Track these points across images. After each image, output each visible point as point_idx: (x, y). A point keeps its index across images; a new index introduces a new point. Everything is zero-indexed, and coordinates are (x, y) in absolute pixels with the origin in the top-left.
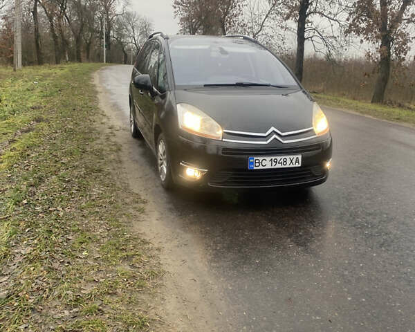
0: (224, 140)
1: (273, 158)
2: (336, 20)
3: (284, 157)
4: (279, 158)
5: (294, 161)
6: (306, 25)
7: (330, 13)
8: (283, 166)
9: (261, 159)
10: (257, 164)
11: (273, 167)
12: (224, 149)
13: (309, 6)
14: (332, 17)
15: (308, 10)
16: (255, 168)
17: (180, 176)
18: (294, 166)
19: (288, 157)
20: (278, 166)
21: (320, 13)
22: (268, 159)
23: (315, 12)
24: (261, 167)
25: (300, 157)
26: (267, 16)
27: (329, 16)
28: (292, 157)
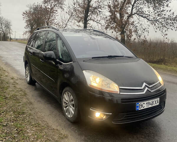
0: (121, 93)
1: (148, 102)
2: (99, 23)
3: (152, 101)
4: (150, 101)
5: (156, 102)
6: (87, 25)
7: (97, 20)
8: (152, 106)
9: (142, 103)
10: (140, 107)
11: (148, 107)
12: (122, 99)
13: (88, 17)
14: (98, 22)
15: (88, 18)
16: (139, 109)
17: (89, 117)
18: (157, 105)
19: (154, 100)
20: (150, 106)
21: (93, 20)
22: (145, 102)
23: (91, 19)
24: (142, 108)
25: (159, 99)
26: (68, 21)
27: (97, 21)
28: (155, 100)
